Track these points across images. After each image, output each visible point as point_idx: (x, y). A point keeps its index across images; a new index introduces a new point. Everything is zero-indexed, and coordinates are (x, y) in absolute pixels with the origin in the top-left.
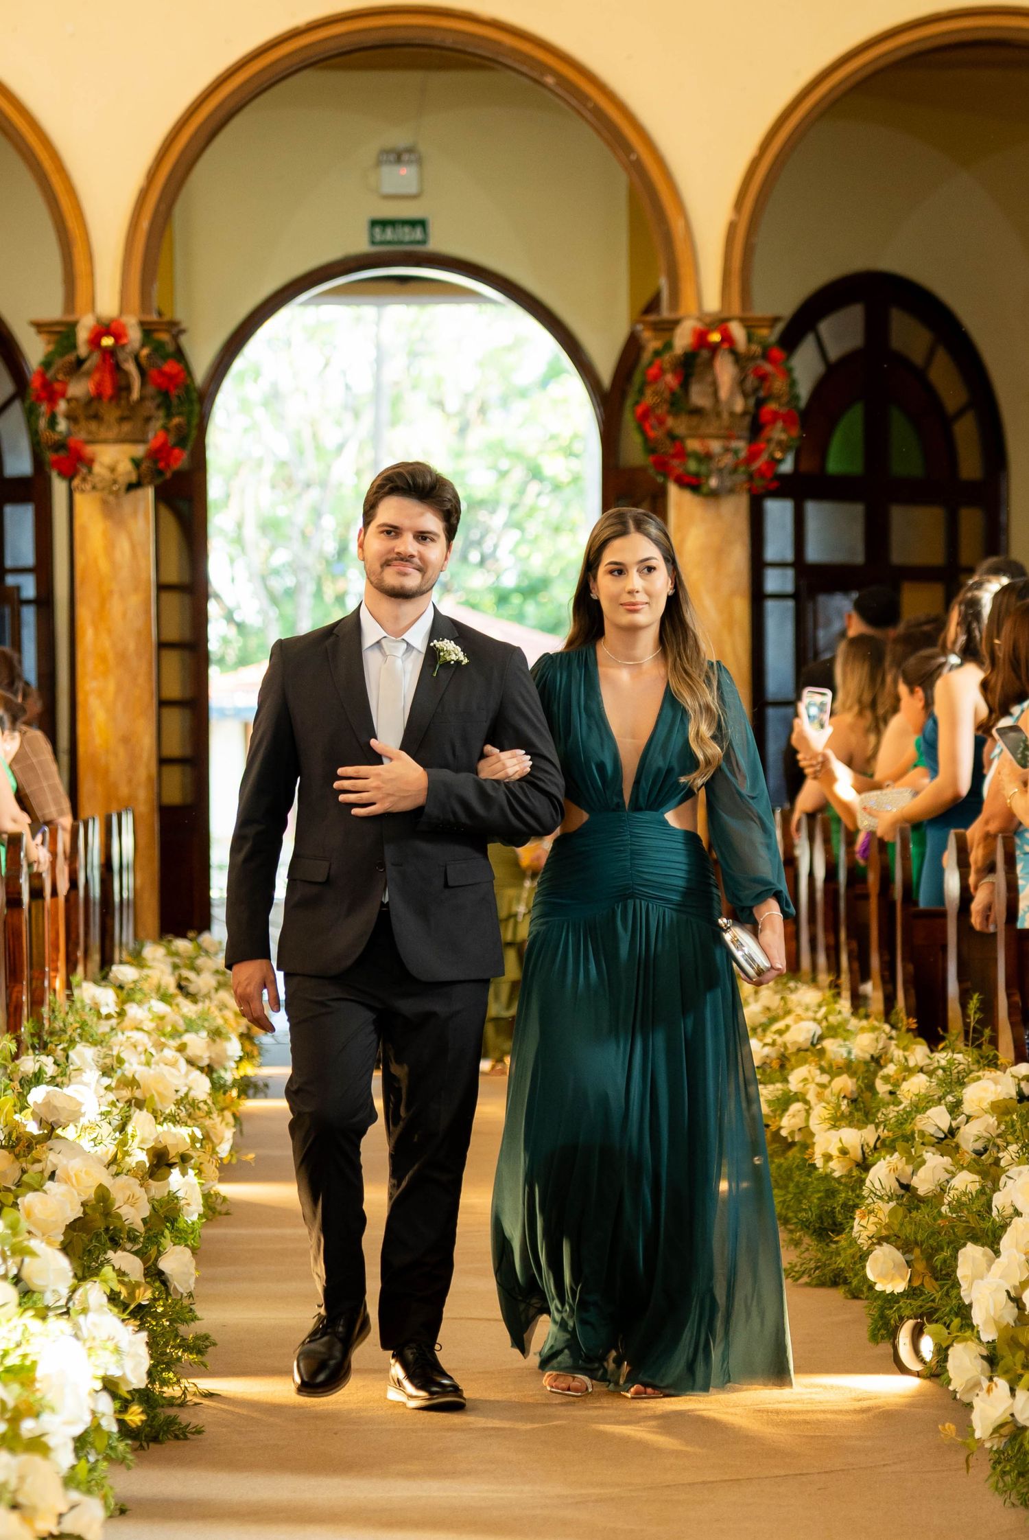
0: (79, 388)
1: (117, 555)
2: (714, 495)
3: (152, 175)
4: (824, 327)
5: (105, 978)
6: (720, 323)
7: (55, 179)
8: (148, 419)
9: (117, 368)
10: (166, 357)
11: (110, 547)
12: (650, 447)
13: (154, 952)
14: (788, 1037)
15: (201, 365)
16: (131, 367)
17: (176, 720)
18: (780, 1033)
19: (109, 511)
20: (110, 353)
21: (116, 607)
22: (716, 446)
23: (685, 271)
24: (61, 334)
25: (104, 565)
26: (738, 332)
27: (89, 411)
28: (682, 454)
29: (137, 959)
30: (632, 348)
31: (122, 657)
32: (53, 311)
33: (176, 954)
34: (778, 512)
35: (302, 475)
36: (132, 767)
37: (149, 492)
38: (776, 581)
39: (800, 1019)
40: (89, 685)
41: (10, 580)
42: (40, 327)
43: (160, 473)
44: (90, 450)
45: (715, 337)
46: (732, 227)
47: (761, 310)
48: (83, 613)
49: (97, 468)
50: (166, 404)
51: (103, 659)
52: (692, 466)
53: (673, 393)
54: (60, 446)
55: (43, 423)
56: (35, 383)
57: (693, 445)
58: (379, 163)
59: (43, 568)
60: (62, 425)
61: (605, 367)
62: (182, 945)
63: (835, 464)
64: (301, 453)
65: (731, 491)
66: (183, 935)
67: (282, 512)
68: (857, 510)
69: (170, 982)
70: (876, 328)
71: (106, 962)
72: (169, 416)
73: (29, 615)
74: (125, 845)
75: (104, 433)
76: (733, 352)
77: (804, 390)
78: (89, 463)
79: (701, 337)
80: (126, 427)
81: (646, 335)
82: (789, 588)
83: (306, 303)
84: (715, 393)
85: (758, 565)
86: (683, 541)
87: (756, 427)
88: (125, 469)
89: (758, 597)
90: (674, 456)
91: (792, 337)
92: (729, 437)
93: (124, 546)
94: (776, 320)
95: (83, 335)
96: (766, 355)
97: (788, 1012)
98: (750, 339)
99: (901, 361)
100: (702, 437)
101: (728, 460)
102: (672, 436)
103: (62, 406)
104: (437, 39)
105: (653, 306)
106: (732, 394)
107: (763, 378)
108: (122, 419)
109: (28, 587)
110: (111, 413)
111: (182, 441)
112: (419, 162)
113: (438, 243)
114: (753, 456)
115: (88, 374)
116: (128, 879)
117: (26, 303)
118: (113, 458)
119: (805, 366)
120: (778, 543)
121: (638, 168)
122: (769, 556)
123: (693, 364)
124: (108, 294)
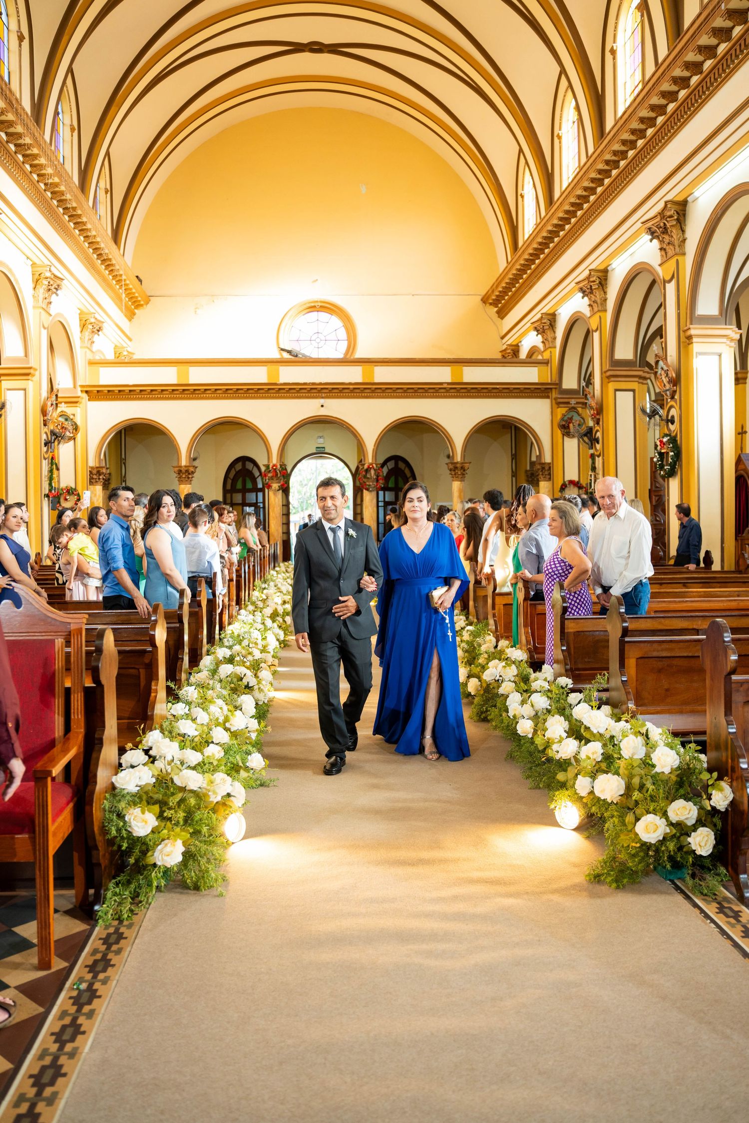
0: (270, 475)
2: (371, 491)
3: (282, 441)
4: (388, 464)
5: (274, 569)
6: (372, 464)
7: (267, 443)
8: (281, 479)
9: (276, 472)
10: (283, 470)
11: (275, 500)
12: (361, 484)
13: (282, 564)
15: (289, 471)
16: (278, 471)
17: (285, 526)
19: (274, 494)
20: (275, 469)
22: (371, 483)
23: (366, 456)
24: (267, 466)
25: (273, 502)
26: (374, 466)
27: (272, 478)
29: (279, 566)
30: (358, 468)
31: (276, 517)
32: (266, 463)
36: (278, 535)
37: (281, 491)
38: (381, 504)
40: (271, 522)
41: (258, 504)
42: (264, 465)
43: (282, 488)
44: (272, 484)
45: (371, 466)
46: (374, 449)
47: (379, 461)
48: (270, 510)
49: (273, 487)
50: (284, 476)
52: (368, 487)
53: (364, 475)
54: (267, 484)
55: (264, 480)
56: (263, 474)
57: (368, 483)
58: (317, 438)
59: (264, 502)
60: (268, 481)
61: (353, 471)
62: (286, 563)
63: (390, 486)
65: (374, 490)
68: (394, 493)
69: (284, 570)
70: (396, 464)
71: (274, 567)
72: (284, 479)
73: (262, 510)
75: (274, 482)
76: (374, 469)
77: (385, 474)
78: (271, 486)
79: (369, 467)
80: (277, 481)
81: (360, 465)
83: (306, 460)
84: (371, 475)
85: (378, 501)
86: (366, 499)
87: (377, 481)
88: (277, 488)
89: (378, 506)
90: (365, 485)
91: (383, 465)
92: (373, 482)
93: (277, 500)
94: (381, 463)
95: (271, 467)
96: (379, 469)
98: (376, 467)
99: (401, 469)
101: (373, 485)
102: (364, 482)
103: (267, 477)
104: (326, 420)
105: (361, 461)
106: (374, 475)
107: (378, 473)
109: (261, 505)
110: (275, 479)
111: (286, 483)
112: (324, 438)
113: (327, 451)
114: (377, 485)
115: (272, 472)
116: (278, 553)
117: (262, 461)
118: (275, 486)
119: (385, 470)
120: (381, 498)
121: (358, 440)
122: (380, 500)
123: (368, 470)
124: (275, 460)
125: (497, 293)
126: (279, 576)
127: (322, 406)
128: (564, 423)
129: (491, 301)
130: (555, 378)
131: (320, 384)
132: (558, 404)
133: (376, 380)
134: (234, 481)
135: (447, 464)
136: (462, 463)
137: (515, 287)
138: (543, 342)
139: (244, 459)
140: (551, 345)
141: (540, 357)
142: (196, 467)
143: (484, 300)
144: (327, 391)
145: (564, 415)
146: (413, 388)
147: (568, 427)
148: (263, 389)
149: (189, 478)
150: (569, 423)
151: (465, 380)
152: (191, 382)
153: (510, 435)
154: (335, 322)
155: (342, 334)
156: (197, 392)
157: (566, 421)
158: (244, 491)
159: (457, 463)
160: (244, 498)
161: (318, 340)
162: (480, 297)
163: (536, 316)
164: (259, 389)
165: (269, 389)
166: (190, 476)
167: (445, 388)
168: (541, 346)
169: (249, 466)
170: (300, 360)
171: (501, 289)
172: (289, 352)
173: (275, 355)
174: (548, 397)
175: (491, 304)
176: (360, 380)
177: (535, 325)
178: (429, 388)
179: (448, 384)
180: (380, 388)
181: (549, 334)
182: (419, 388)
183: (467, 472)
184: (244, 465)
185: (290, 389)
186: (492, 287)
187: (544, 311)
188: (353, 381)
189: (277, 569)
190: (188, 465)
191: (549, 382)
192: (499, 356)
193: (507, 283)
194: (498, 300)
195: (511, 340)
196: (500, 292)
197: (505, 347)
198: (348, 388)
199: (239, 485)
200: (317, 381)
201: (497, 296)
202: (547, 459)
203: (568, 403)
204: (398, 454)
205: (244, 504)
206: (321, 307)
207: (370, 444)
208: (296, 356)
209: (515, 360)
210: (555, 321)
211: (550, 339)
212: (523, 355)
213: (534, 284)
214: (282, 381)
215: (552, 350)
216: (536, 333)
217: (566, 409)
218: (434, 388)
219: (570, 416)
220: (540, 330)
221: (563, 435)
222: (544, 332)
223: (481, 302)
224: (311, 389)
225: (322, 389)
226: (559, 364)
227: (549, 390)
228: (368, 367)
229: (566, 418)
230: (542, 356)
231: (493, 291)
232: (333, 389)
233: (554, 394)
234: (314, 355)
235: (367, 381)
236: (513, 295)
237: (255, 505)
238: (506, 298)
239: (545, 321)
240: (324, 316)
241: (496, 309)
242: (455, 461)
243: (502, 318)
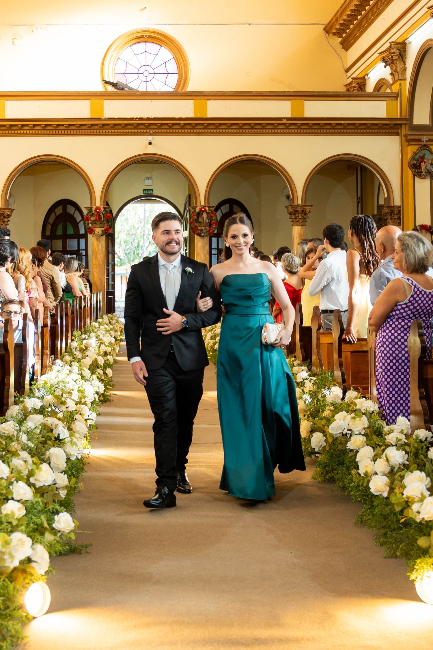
0: (93, 219)
1: (99, 247)
2: (203, 237)
3: (106, 182)
4: (222, 208)
5: (96, 321)
6: (204, 207)
7: (89, 183)
8: (104, 224)
9: (99, 215)
10: (108, 213)
11: (98, 246)
12: (192, 228)
14: (216, 332)
16: (102, 215)
18: (214, 331)
19: (98, 239)
20: (98, 212)
21: (99, 256)
22: (203, 228)
23: (198, 198)
24: (90, 209)
25: (97, 249)
26: (207, 208)
27: (94, 222)
28: (197, 230)
29: (102, 318)
31: (100, 265)
32: (89, 205)
33: (109, 317)
34: (214, 240)
35: (131, 233)
36: (101, 284)
37: (105, 236)
38: (214, 252)
39: (218, 328)
41: (81, 252)
42: (86, 208)
43: (107, 233)
44: (94, 229)
45: (203, 209)
46: (206, 191)
47: (211, 205)
48: (93, 257)
49: (96, 232)
50: (108, 222)
51: (96, 265)
52: (199, 232)
53: (196, 219)
54: (89, 228)
55: (86, 224)
56: (85, 218)
57: (199, 228)
58: (145, 180)
59: (86, 250)
60: (90, 225)
62: (110, 315)
64: (131, 229)
65: (206, 236)
66: (110, 314)
67: (128, 239)
69: (108, 322)
70: (231, 208)
71: (97, 318)
72: (108, 223)
73: (84, 257)
74: (100, 297)
75: (97, 226)
76: (206, 212)
77: (219, 219)
78: (94, 231)
79: (201, 209)
80: (101, 225)
81: (191, 209)
82: (216, 253)
83: (132, 204)
84: (203, 219)
85: (211, 249)
86: (197, 245)
87: (210, 225)
88: (101, 232)
89: (211, 254)
90: (196, 230)
91: (216, 210)
92: (205, 227)
93: (100, 245)
94: (214, 207)
95: (93, 209)
96: (212, 213)
97: (216, 327)
98: (209, 210)
100: (201, 227)
101: (206, 231)
102: (196, 227)
103: (90, 221)
104: (155, 159)
106: (206, 219)
107: (211, 217)
108: (100, 224)
109: (84, 253)
110: (98, 223)
111: (110, 228)
112: (152, 180)
113: (155, 193)
114: (210, 230)
115: (94, 216)
116: (101, 304)
117: (84, 204)
118: (98, 230)
119: (219, 215)
120: (214, 246)
121: (190, 181)
122: (213, 247)
123: (199, 214)
124: (98, 202)
125: (342, 22)
126: (101, 327)
127: (150, 143)
128: (415, 162)
129: (334, 31)
130: (405, 113)
131: (148, 119)
132: (409, 141)
133: (209, 116)
134: (54, 226)
135: (286, 207)
136: (303, 206)
137: (361, 14)
138: (391, 74)
139: (65, 203)
140: (400, 77)
141: (388, 90)
142: (13, 210)
143: (327, 30)
144: (156, 127)
145: (415, 154)
146: (249, 124)
147: (420, 167)
148: (85, 125)
149: (4, 221)
150: (421, 162)
151: (307, 115)
152: (7, 117)
153: (355, 177)
154: (165, 54)
155: (172, 67)
156: (14, 128)
157: (417, 160)
158: (65, 237)
159: (298, 206)
160: (64, 245)
161: (146, 73)
162: (323, 27)
163: (384, 45)
164: (81, 125)
165: (92, 125)
166: (6, 220)
167: (284, 124)
168: (389, 79)
169: (71, 210)
170: (126, 93)
171: (345, 17)
172: (114, 85)
173: (99, 87)
174: (397, 134)
175: (334, 34)
176: (191, 115)
177: (384, 55)
178: (268, 124)
179: (288, 119)
180: (214, 124)
181: (399, 65)
182: (256, 124)
183: (308, 215)
184: (65, 209)
185: (115, 125)
186: (335, 15)
187: (393, 40)
188: (184, 116)
189: (100, 320)
190: (3, 207)
191: (399, 117)
192: (344, 89)
193: (352, 10)
194: (343, 30)
195: (357, 72)
196: (345, 20)
197: (350, 80)
198: (179, 124)
199: (60, 231)
200: (145, 116)
201: (341, 25)
202: (397, 202)
203: (420, 140)
204: (233, 197)
205: (65, 251)
206: (149, 37)
207: (202, 185)
208: (123, 89)
209: (361, 93)
210: (405, 51)
211: (399, 71)
212: (370, 88)
213: (383, 10)
214: (106, 115)
215: (402, 82)
216: (384, 64)
217: (418, 147)
218: (272, 124)
219: (422, 155)
220: (388, 61)
221: (414, 175)
222: (393, 63)
223: (324, 32)
224: (138, 124)
225: (150, 124)
226: (409, 96)
227: (399, 126)
228: (200, 101)
229: (417, 157)
230: (391, 89)
231: (337, 20)
232: (162, 124)
233: (404, 131)
234: (142, 88)
235: (199, 116)
236: (359, 24)
237: (77, 253)
238: (351, 26)
239: (394, 50)
240: (153, 47)
241: (340, 39)
242: (296, 204)
243: (347, 50)
